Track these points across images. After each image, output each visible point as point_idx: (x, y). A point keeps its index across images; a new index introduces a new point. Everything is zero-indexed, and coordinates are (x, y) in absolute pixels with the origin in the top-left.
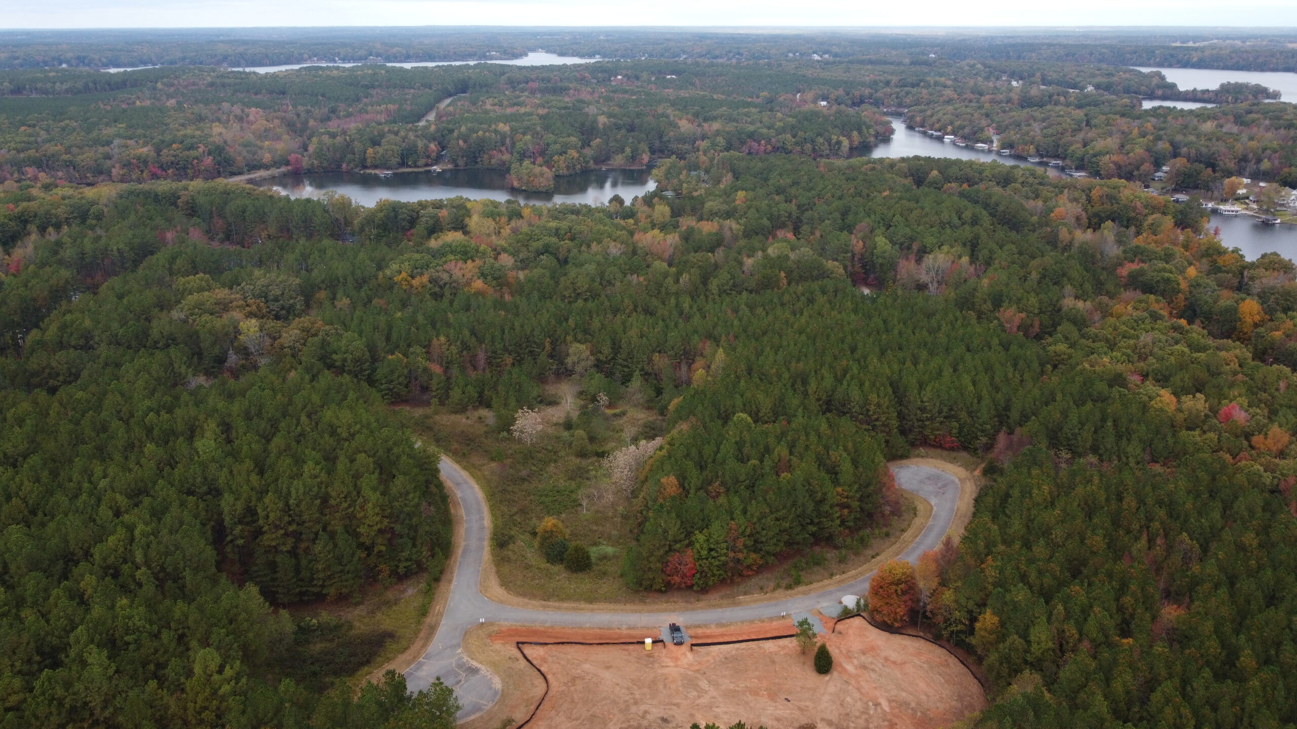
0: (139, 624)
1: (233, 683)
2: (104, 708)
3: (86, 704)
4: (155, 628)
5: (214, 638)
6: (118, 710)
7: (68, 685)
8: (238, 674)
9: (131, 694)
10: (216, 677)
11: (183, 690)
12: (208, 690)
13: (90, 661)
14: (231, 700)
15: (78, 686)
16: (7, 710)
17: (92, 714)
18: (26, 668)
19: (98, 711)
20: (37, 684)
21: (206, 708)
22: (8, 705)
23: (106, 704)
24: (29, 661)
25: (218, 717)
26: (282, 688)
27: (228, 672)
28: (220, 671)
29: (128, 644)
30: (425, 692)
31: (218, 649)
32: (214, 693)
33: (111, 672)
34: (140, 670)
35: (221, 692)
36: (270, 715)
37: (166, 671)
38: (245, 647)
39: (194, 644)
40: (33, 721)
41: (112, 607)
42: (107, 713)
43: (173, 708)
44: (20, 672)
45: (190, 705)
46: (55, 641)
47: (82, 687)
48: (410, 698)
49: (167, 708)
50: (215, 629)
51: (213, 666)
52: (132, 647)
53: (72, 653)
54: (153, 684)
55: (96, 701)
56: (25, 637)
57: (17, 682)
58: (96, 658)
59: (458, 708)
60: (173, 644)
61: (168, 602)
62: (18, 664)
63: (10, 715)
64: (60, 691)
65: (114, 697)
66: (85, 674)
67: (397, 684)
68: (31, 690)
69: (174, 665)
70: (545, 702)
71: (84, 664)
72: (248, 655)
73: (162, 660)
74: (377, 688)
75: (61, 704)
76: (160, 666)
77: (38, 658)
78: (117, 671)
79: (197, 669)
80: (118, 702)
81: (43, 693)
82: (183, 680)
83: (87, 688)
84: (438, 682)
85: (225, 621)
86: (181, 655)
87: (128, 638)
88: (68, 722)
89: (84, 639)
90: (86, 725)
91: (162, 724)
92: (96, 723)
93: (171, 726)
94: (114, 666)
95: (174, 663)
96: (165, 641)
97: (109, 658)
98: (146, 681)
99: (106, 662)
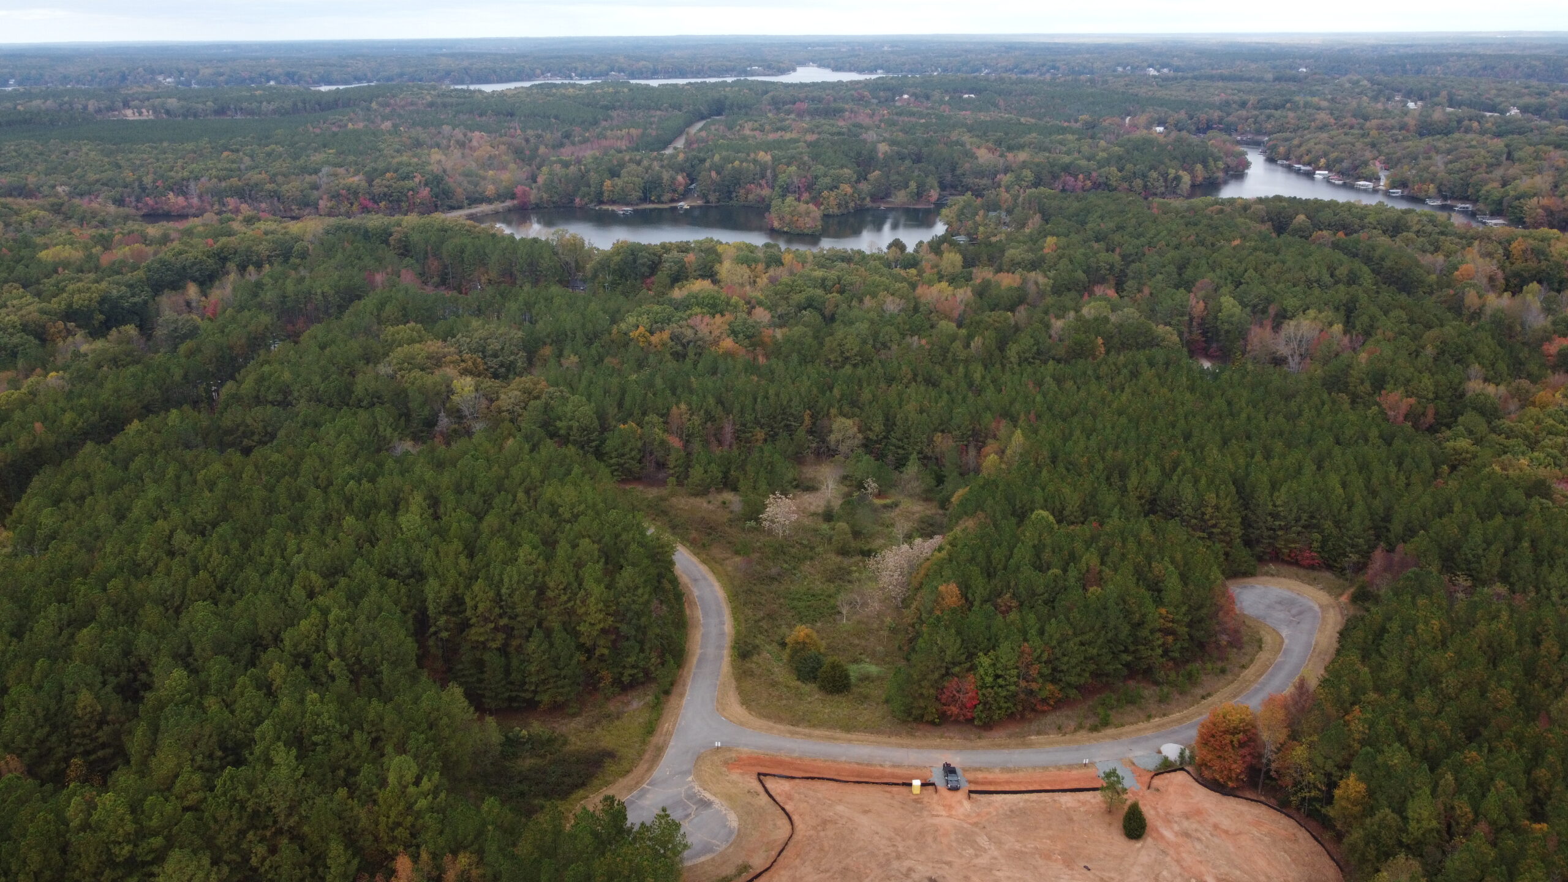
0: (328, 722)
1: (430, 797)
2: (289, 815)
3: (269, 809)
4: (346, 728)
5: (411, 744)
6: (304, 819)
7: (251, 786)
8: (436, 787)
9: (318, 801)
10: (412, 789)
11: (375, 802)
12: (402, 804)
13: (276, 760)
14: (427, 817)
15: (262, 789)
16: (186, 809)
17: (275, 822)
18: (207, 764)
19: (282, 818)
20: (219, 782)
21: (399, 824)
22: (186, 803)
23: (291, 810)
24: (211, 756)
25: (413, 835)
26: (485, 807)
27: (426, 784)
28: (417, 782)
29: (316, 744)
30: (648, 825)
31: (415, 757)
32: (409, 807)
33: (298, 774)
34: (329, 775)
35: (416, 807)
36: (470, 838)
37: (358, 778)
38: (445, 757)
39: (389, 749)
40: (212, 824)
41: (302, 701)
42: (292, 822)
43: (364, 822)
44: (200, 768)
45: (383, 819)
46: (240, 735)
47: (267, 790)
48: (630, 830)
49: (357, 820)
50: (413, 733)
51: (409, 777)
52: (319, 748)
53: (258, 750)
54: (342, 792)
55: (281, 807)
56: (208, 729)
57: (197, 779)
58: (282, 757)
59: (686, 846)
60: (366, 748)
61: (362, 700)
62: (199, 758)
63: (188, 815)
64: (242, 793)
65: (300, 802)
66: (271, 775)
67: (617, 813)
68: (212, 789)
69: (366, 772)
70: (788, 848)
71: (269, 763)
72: (449, 766)
73: (353, 765)
74: (593, 815)
75: (243, 807)
76: (352, 772)
77: (219, 753)
78: (305, 775)
79: (392, 778)
80: (304, 809)
81: (225, 794)
82: (375, 790)
83: (270, 791)
84: (664, 814)
85: (425, 726)
86: (374, 761)
87: (315, 738)
88: (249, 829)
89: (270, 735)
90: (268, 834)
91: (350, 839)
92: (280, 832)
93: (361, 842)
94: (302, 768)
95: (366, 769)
96: (357, 744)
97: (297, 758)
98: (335, 788)
99: (294, 763)
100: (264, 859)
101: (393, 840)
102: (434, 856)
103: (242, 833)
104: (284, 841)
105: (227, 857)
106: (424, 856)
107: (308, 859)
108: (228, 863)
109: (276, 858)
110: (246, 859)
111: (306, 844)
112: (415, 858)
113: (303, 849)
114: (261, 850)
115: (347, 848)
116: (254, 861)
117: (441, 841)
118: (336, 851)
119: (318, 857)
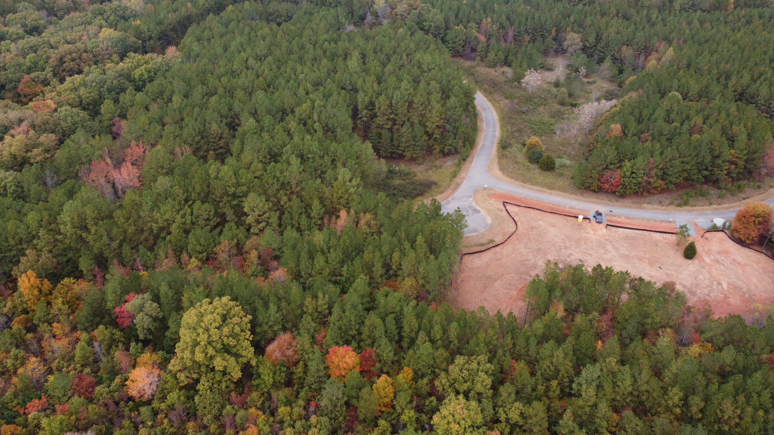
0: (315, 149)
1: (356, 188)
2: (297, 186)
3: (289, 183)
4: (322, 153)
5: (348, 164)
6: (303, 189)
7: (282, 172)
8: (358, 185)
9: (309, 182)
10: (348, 183)
11: (332, 187)
12: (344, 189)
13: (292, 162)
14: (354, 196)
15: (286, 174)
16: (255, 177)
17: (291, 188)
18: (264, 160)
19: (294, 187)
20: (268, 168)
21: (342, 197)
22: (256, 175)
23: (297, 185)
24: (265, 157)
25: (347, 203)
26: (379, 196)
27: (354, 182)
28: (351, 181)
29: (309, 158)
30: (451, 213)
31: (350, 170)
32: (347, 191)
33: (301, 170)
34: (314, 172)
35: (350, 191)
36: (372, 208)
37: (326, 175)
38: (363, 173)
39: (339, 164)
40: (266, 185)
41: (303, 139)
42: (298, 189)
43: (327, 194)
44: (261, 161)
45: (335, 194)
46: (276, 151)
47: (288, 174)
48: (442, 215)
49: (324, 193)
50: (349, 160)
51: (347, 178)
52: (311, 160)
53: (284, 157)
54: (319, 180)
55: (294, 182)
56: (264, 146)
57: (260, 166)
58: (295, 161)
59: (466, 226)
60: (330, 163)
61: (328, 142)
62: (261, 157)
63: (256, 180)
64: (278, 174)
65: (301, 182)
66: (290, 169)
67: (438, 208)
68: (266, 171)
69: (330, 172)
71: (289, 163)
72: (364, 177)
73: (324, 169)
74: (426, 206)
75: (278, 180)
76: (324, 172)
77: (269, 157)
78: (303, 170)
79: (340, 177)
80: (303, 185)
81: (271, 173)
82: (333, 181)
83: (290, 175)
84: (458, 211)
85: (355, 157)
86: (332, 169)
87: (309, 156)
88: (281, 189)
89: (290, 151)
90: (288, 193)
91: (322, 200)
92: (292, 193)
93: (325, 203)
94: (302, 168)
95: (329, 172)
96: (326, 161)
97: (300, 163)
98: (316, 178)
99: (299, 165)
100: (286, 203)
101: (339, 203)
102: (356, 213)
103: (278, 190)
104: (294, 197)
105: (272, 199)
106: (352, 212)
107: (304, 205)
108: (272, 202)
109: (291, 203)
110: (279, 202)
111: (303, 199)
112: (348, 212)
113: (302, 201)
114: (285, 198)
115: (320, 203)
116: (282, 203)
117: (360, 207)
118: (316, 204)
119: (308, 205)
